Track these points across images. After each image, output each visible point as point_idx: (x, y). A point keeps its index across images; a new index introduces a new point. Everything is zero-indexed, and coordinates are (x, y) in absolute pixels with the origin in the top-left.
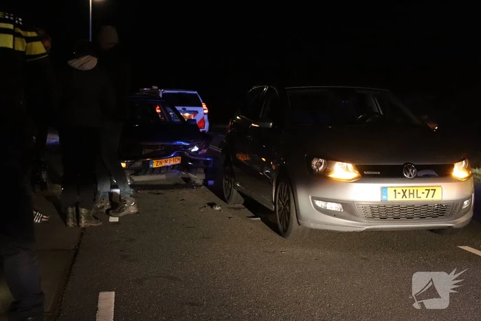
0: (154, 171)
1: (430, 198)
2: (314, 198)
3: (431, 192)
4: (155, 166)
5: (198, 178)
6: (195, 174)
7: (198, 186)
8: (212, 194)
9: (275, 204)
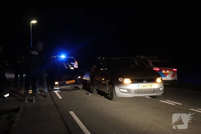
0: (66, 85)
1: (151, 88)
2: (119, 89)
3: (151, 86)
4: (67, 83)
5: (81, 87)
6: (80, 85)
7: (81, 89)
8: (86, 91)
9: (108, 91)
